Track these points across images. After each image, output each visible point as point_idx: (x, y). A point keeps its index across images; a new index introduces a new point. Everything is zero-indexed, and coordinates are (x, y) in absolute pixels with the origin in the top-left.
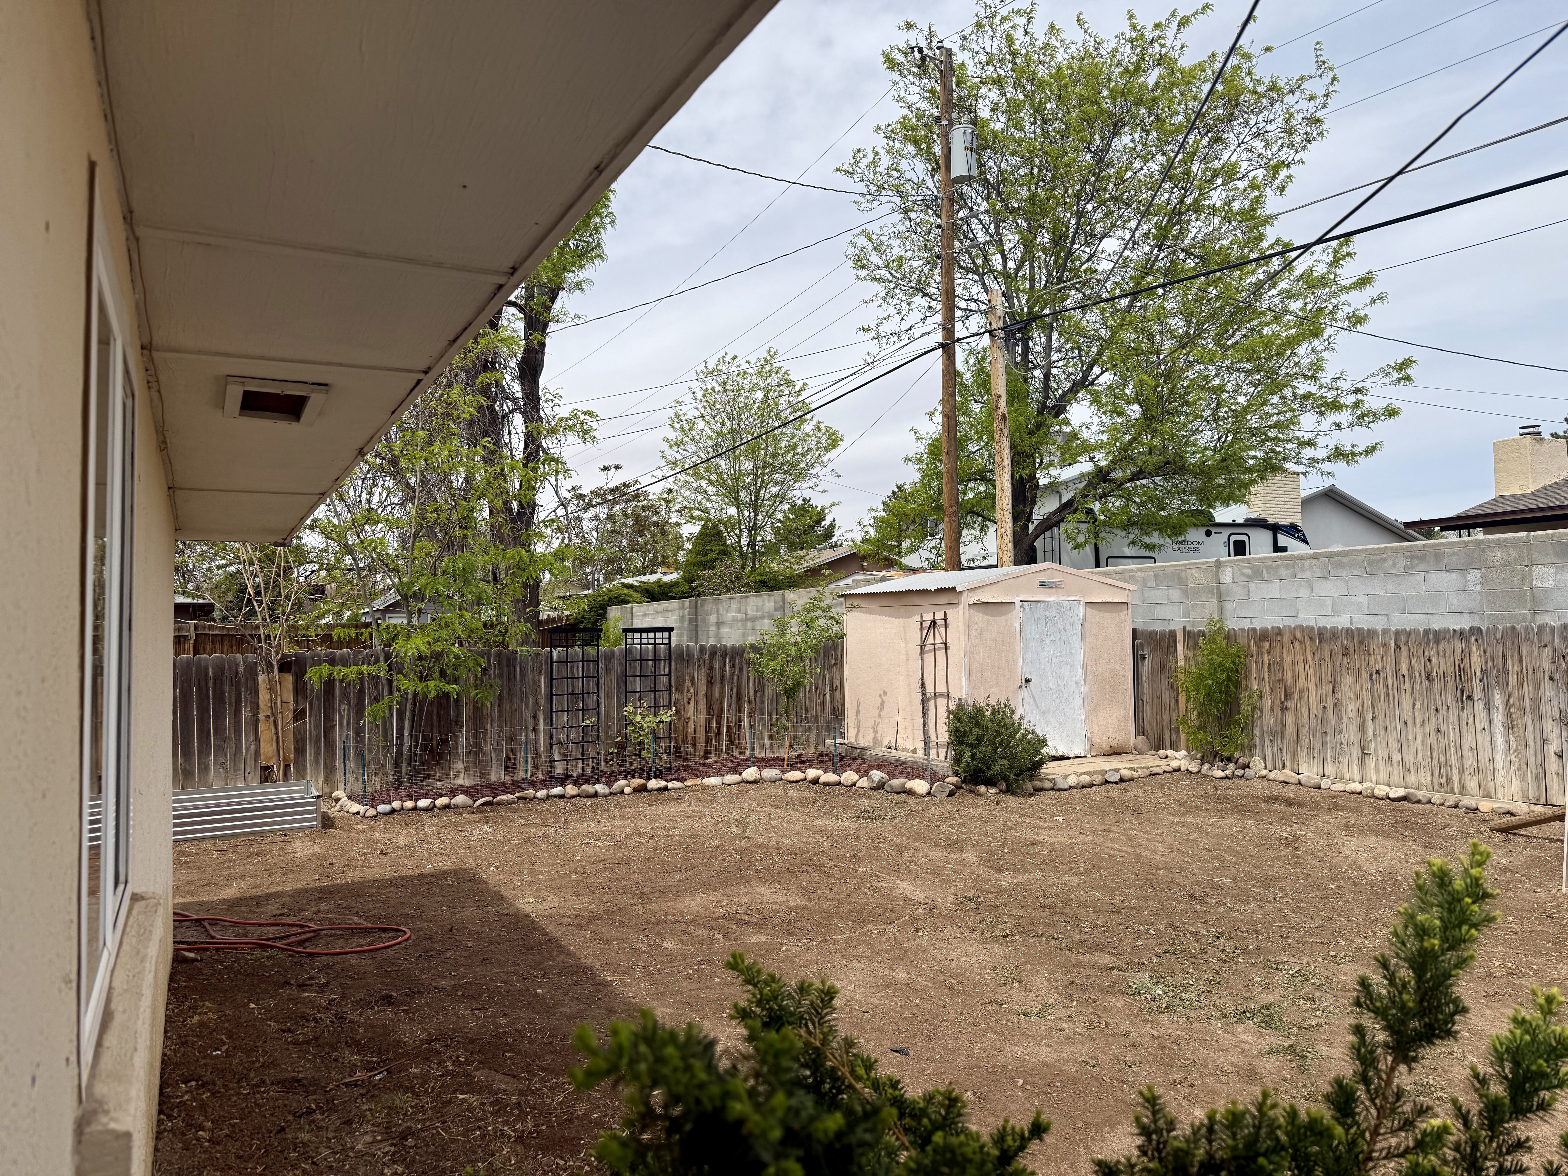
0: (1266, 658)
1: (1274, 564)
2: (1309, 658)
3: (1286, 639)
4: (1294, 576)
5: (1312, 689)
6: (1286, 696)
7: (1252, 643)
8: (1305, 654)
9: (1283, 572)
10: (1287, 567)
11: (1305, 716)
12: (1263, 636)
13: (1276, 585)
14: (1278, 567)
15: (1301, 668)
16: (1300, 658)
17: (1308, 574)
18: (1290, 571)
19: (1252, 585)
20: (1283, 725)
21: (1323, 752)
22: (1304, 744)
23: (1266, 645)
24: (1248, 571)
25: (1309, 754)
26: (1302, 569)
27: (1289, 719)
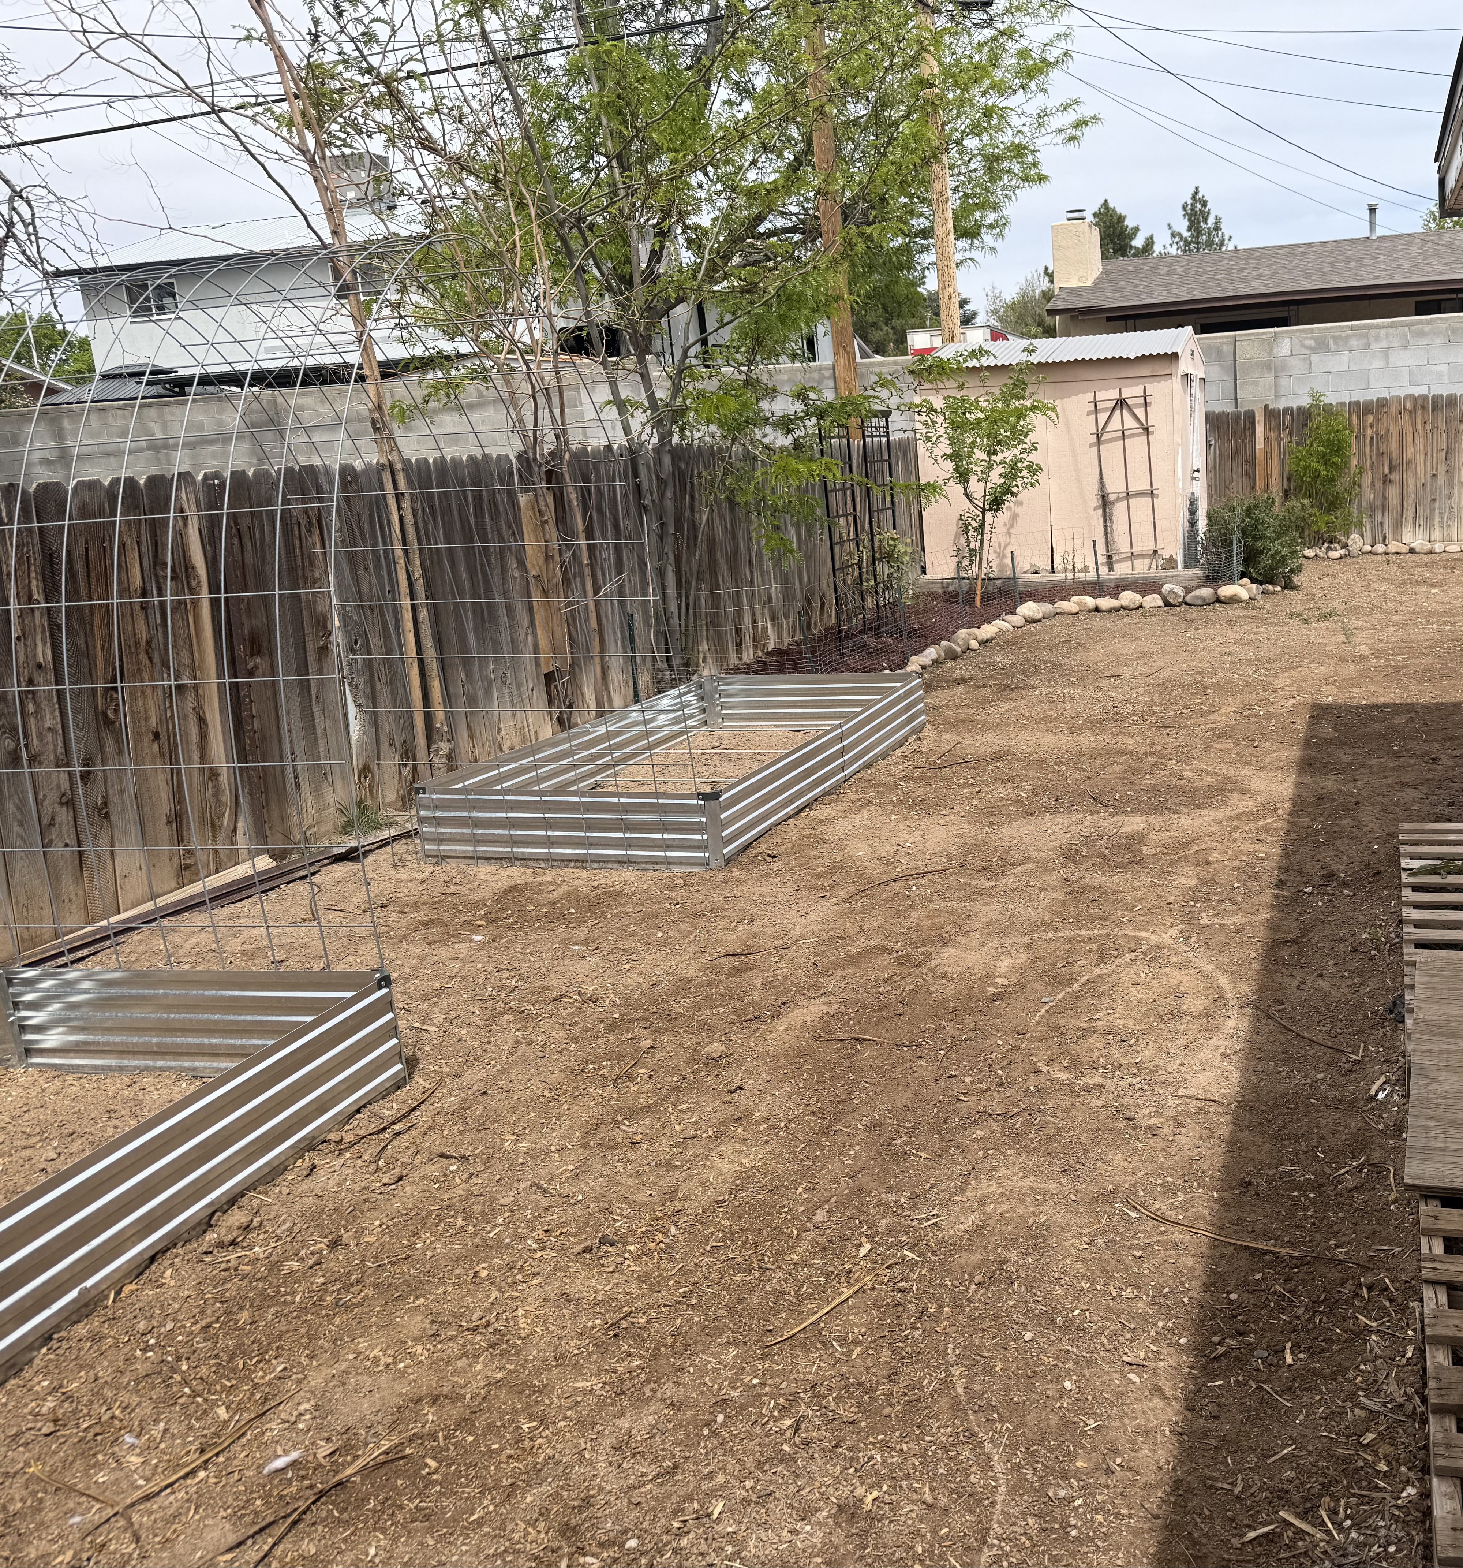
0: (1369, 432)
1: (1344, 334)
2: (1419, 427)
3: (1393, 410)
4: (1368, 346)
5: (1420, 458)
6: (1390, 469)
7: (1354, 417)
8: (1414, 424)
9: (1354, 342)
10: (1360, 336)
11: (1412, 487)
12: (1362, 409)
13: (1346, 356)
14: (1348, 337)
15: (1410, 439)
16: (1408, 429)
17: (1384, 344)
18: (1363, 341)
19: (1315, 358)
20: (1385, 498)
21: (1430, 519)
22: (1409, 514)
23: (1370, 419)
24: (1312, 343)
25: (1414, 523)
26: (1377, 339)
27: (1393, 493)
